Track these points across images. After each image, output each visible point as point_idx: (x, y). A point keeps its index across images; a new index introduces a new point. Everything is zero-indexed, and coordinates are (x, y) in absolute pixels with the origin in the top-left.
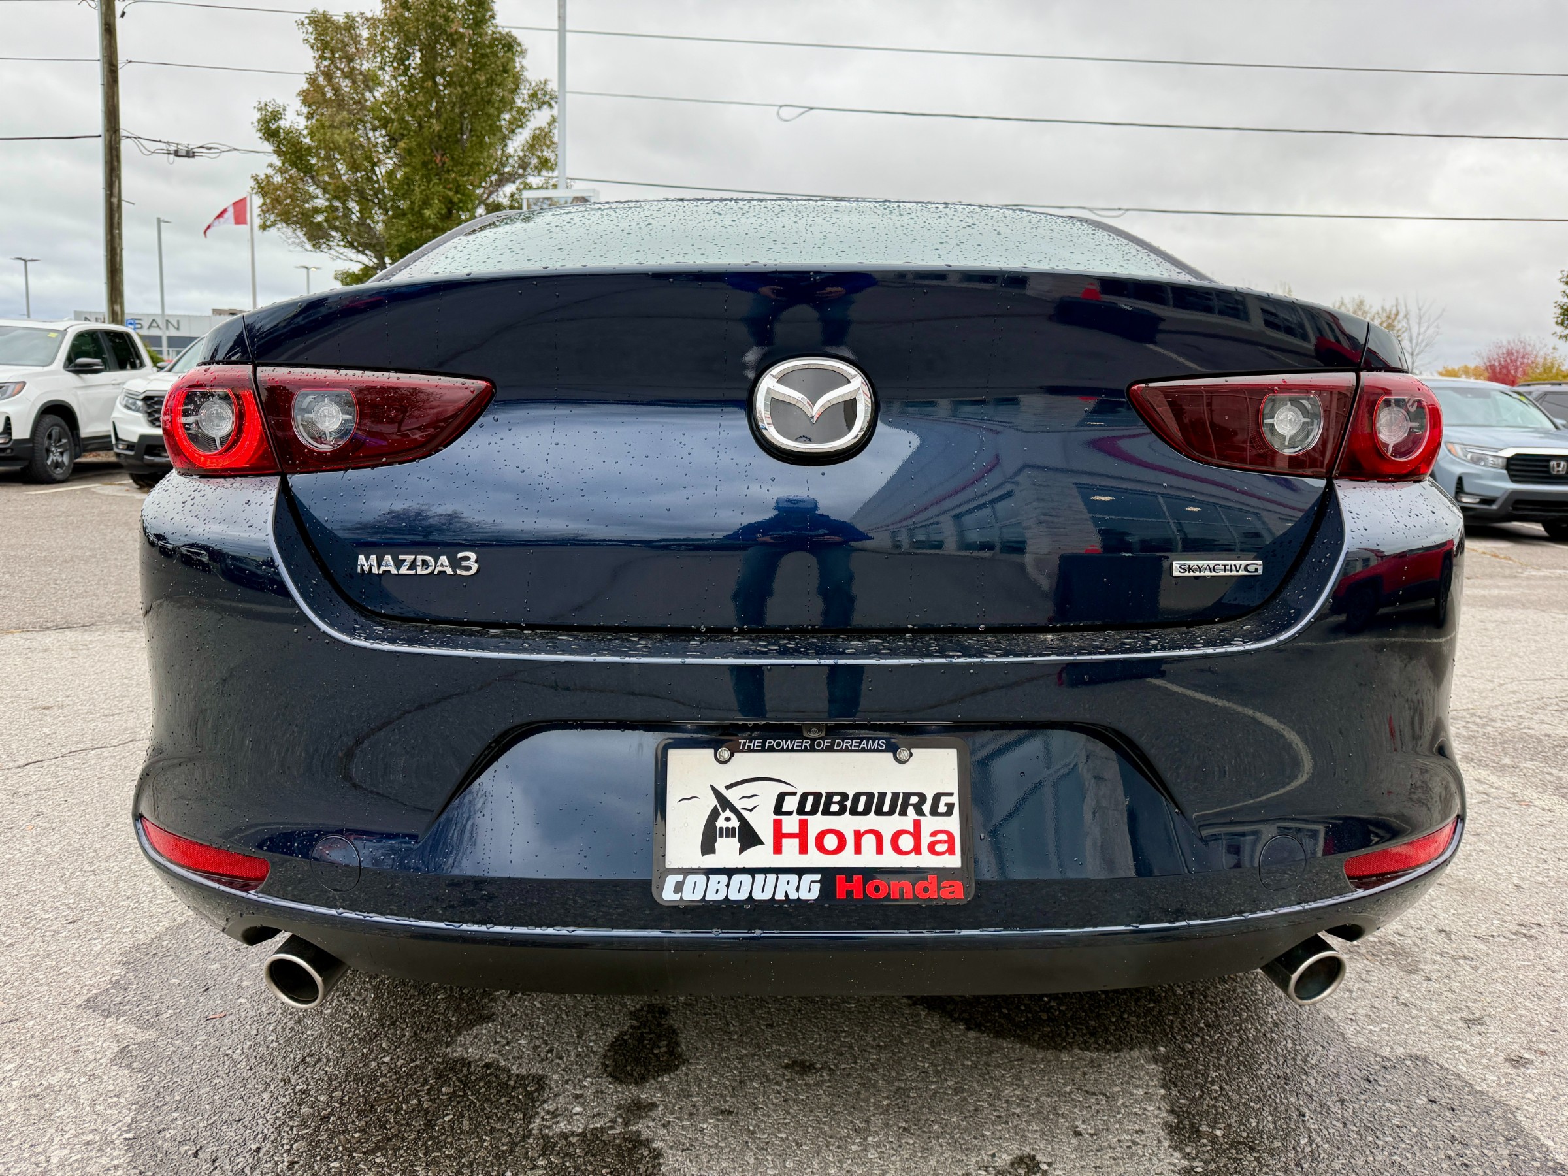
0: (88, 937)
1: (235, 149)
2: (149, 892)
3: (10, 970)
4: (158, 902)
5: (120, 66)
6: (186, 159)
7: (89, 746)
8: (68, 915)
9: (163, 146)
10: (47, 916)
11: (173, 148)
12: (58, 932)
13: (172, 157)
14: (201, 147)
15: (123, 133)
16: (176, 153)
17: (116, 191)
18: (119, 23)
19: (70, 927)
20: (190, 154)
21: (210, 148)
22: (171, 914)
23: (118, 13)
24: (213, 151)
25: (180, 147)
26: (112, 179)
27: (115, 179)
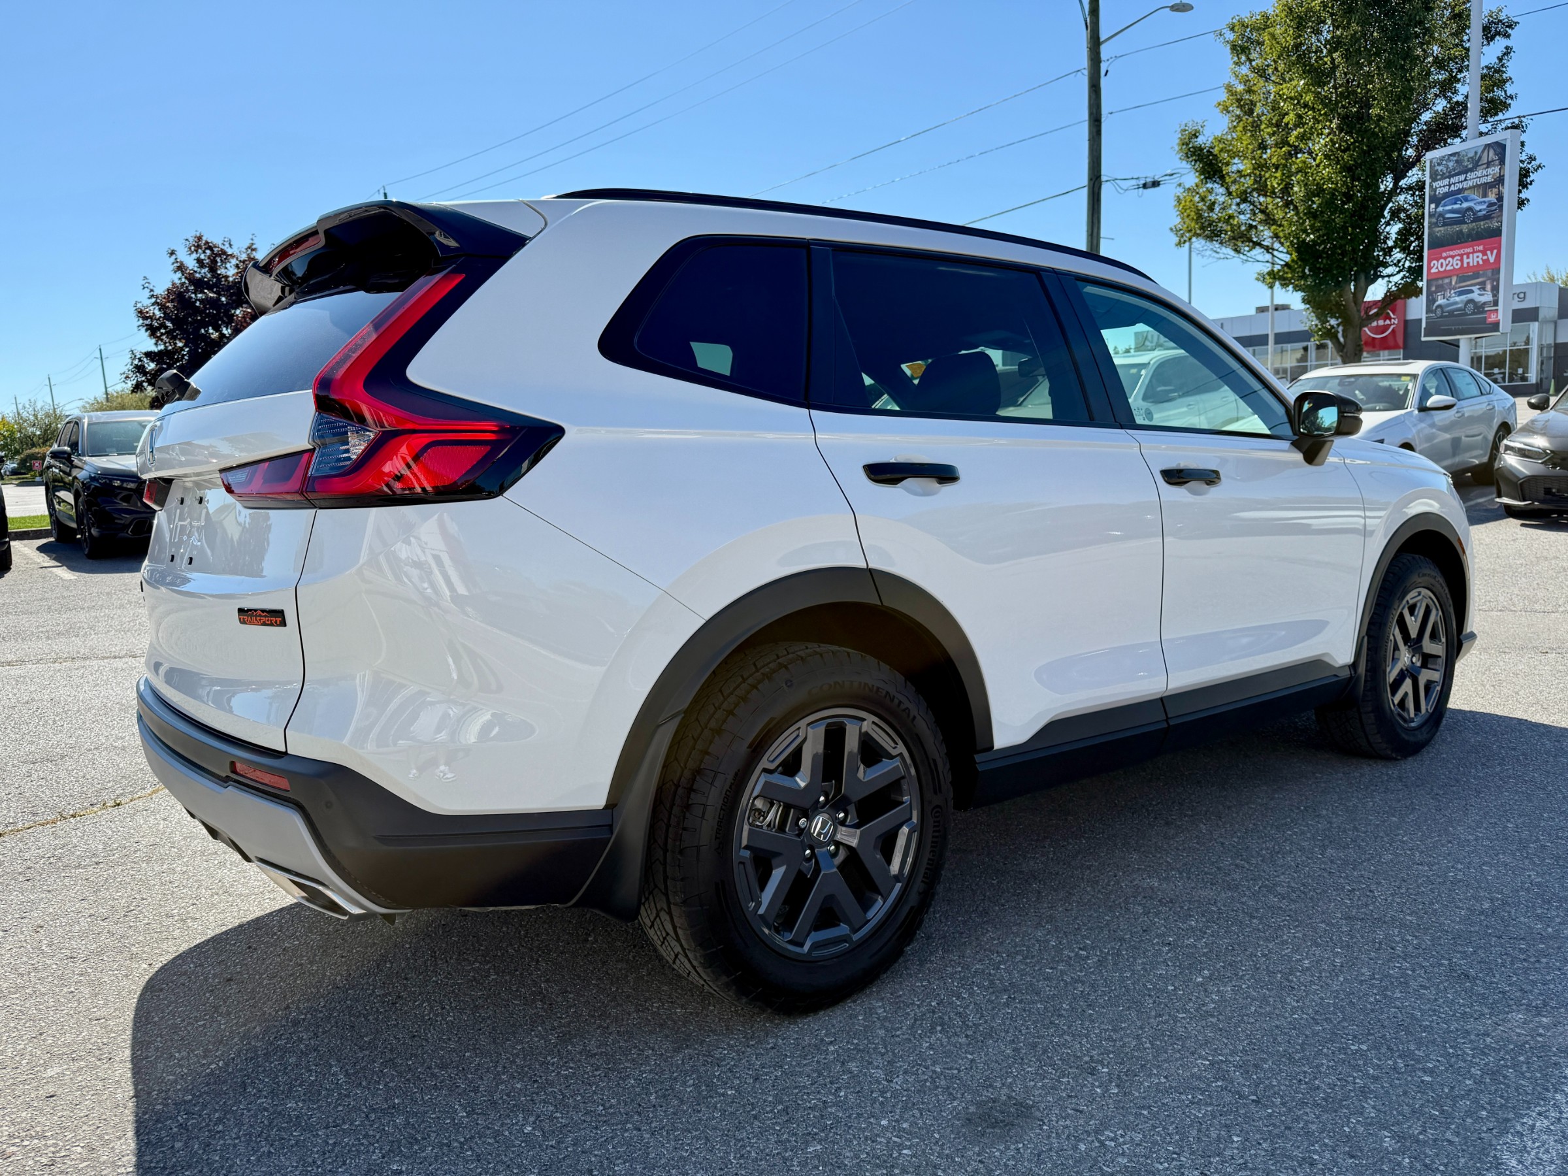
5: (1103, 120)
6: (1153, 189)
9: (1134, 182)
11: (1143, 182)
13: (1141, 190)
15: (1103, 178)
16: (1145, 186)
17: (1095, 230)
18: (1104, 82)
20: (1156, 184)
23: (1103, 72)
24: (1175, 176)
25: (1148, 180)
26: (1093, 222)
27: (1095, 221)
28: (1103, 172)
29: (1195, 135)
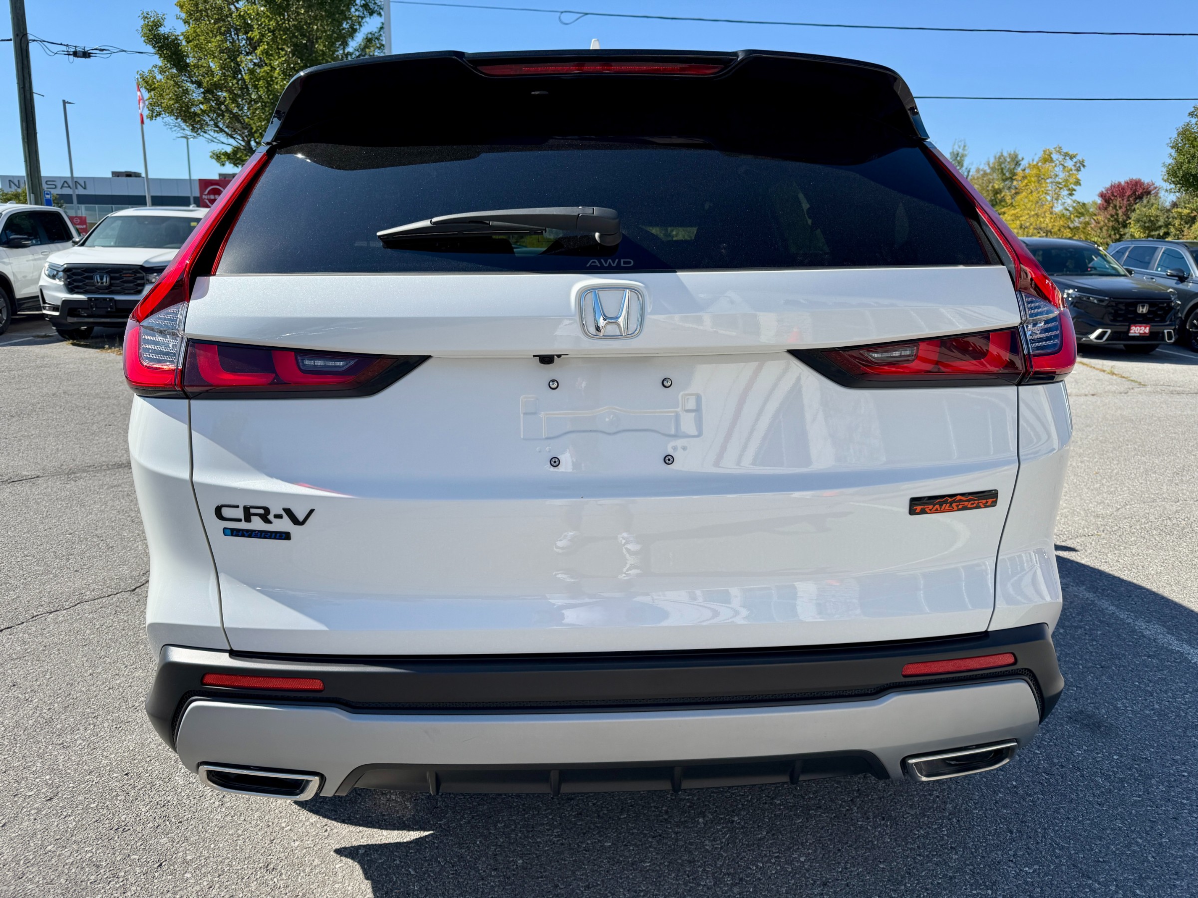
0: (65, 814)
1: (123, 51)
2: (107, 765)
3: (6, 851)
4: (115, 775)
6: (83, 59)
7: (47, 609)
8: (47, 791)
9: (64, 48)
10: (30, 794)
11: (72, 50)
12: (39, 811)
13: (71, 57)
14: (96, 49)
15: (30, 37)
16: (75, 54)
17: (27, 85)
19: (49, 804)
20: (86, 55)
21: (103, 50)
22: (126, 787)
24: (105, 52)
25: (78, 49)
26: (23, 76)
27: (26, 75)
28: (29, 30)
29: (157, 25)
